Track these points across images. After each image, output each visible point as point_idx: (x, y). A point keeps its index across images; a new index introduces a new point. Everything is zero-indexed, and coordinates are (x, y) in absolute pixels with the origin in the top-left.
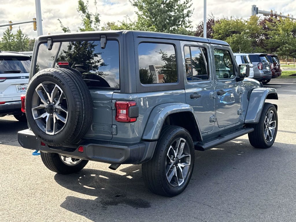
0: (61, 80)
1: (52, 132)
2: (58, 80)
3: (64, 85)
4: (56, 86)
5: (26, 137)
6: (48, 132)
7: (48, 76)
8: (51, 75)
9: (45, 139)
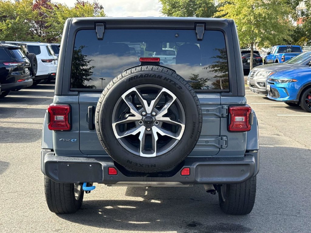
0: (176, 83)
1: (152, 153)
2: (170, 82)
3: (181, 88)
4: (164, 90)
5: (68, 165)
6: (143, 153)
7: (152, 77)
8: (157, 76)
9: (140, 164)
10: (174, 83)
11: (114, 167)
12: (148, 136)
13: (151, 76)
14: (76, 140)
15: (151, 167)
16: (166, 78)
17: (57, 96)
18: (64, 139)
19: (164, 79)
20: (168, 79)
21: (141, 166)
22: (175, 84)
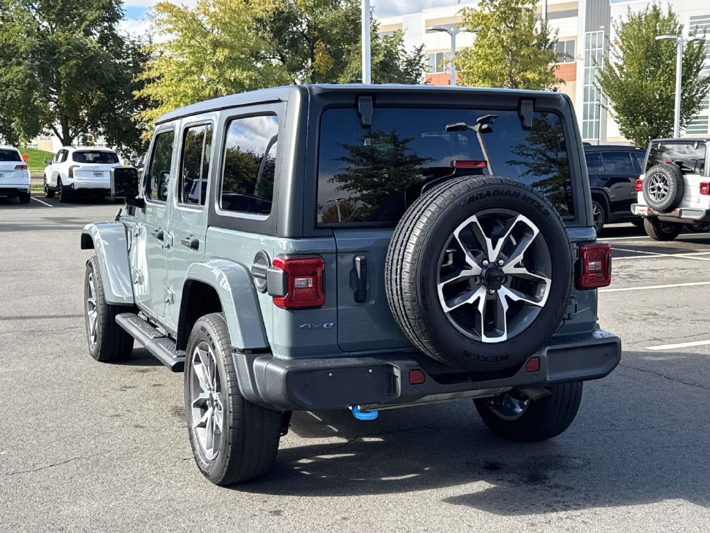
0: (541, 204)
1: (500, 335)
2: (532, 203)
3: (549, 214)
4: (521, 218)
5: (330, 375)
6: (487, 337)
7: (505, 194)
8: (512, 192)
9: (483, 357)
10: (537, 204)
11: (418, 370)
12: (492, 304)
13: (504, 192)
14: (332, 324)
15: (502, 359)
16: (525, 196)
17: (291, 240)
18: (309, 325)
19: (523, 199)
20: (530, 198)
21: (486, 359)
22: (540, 207)
